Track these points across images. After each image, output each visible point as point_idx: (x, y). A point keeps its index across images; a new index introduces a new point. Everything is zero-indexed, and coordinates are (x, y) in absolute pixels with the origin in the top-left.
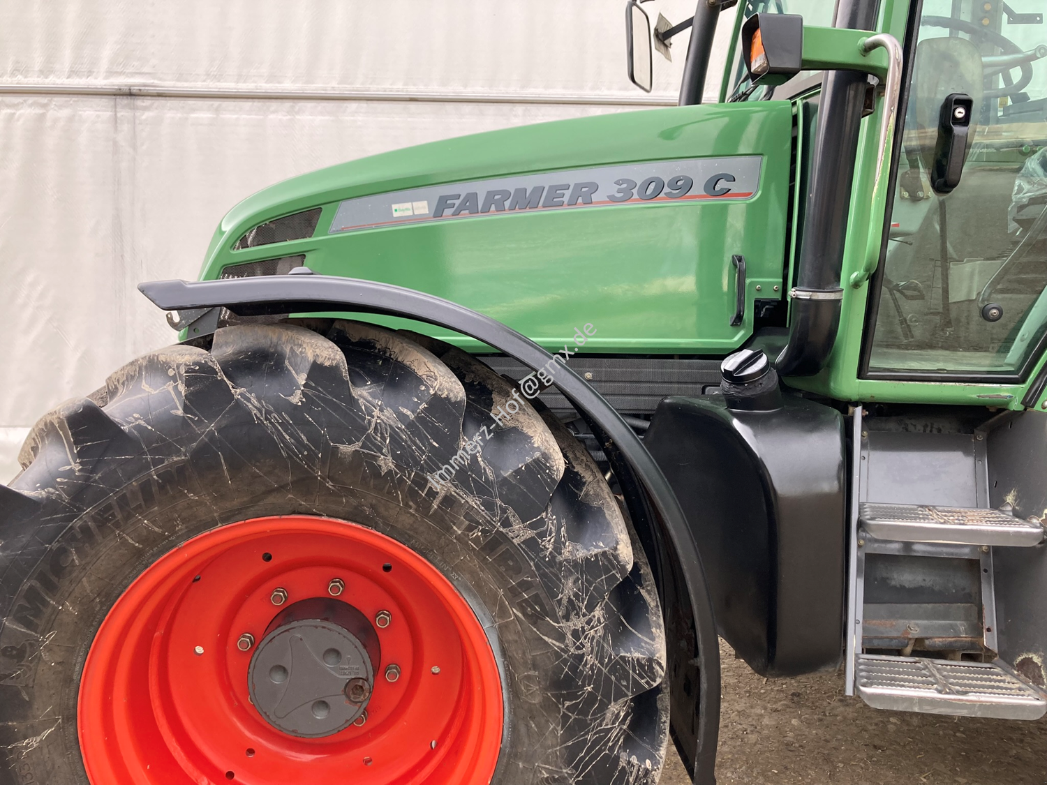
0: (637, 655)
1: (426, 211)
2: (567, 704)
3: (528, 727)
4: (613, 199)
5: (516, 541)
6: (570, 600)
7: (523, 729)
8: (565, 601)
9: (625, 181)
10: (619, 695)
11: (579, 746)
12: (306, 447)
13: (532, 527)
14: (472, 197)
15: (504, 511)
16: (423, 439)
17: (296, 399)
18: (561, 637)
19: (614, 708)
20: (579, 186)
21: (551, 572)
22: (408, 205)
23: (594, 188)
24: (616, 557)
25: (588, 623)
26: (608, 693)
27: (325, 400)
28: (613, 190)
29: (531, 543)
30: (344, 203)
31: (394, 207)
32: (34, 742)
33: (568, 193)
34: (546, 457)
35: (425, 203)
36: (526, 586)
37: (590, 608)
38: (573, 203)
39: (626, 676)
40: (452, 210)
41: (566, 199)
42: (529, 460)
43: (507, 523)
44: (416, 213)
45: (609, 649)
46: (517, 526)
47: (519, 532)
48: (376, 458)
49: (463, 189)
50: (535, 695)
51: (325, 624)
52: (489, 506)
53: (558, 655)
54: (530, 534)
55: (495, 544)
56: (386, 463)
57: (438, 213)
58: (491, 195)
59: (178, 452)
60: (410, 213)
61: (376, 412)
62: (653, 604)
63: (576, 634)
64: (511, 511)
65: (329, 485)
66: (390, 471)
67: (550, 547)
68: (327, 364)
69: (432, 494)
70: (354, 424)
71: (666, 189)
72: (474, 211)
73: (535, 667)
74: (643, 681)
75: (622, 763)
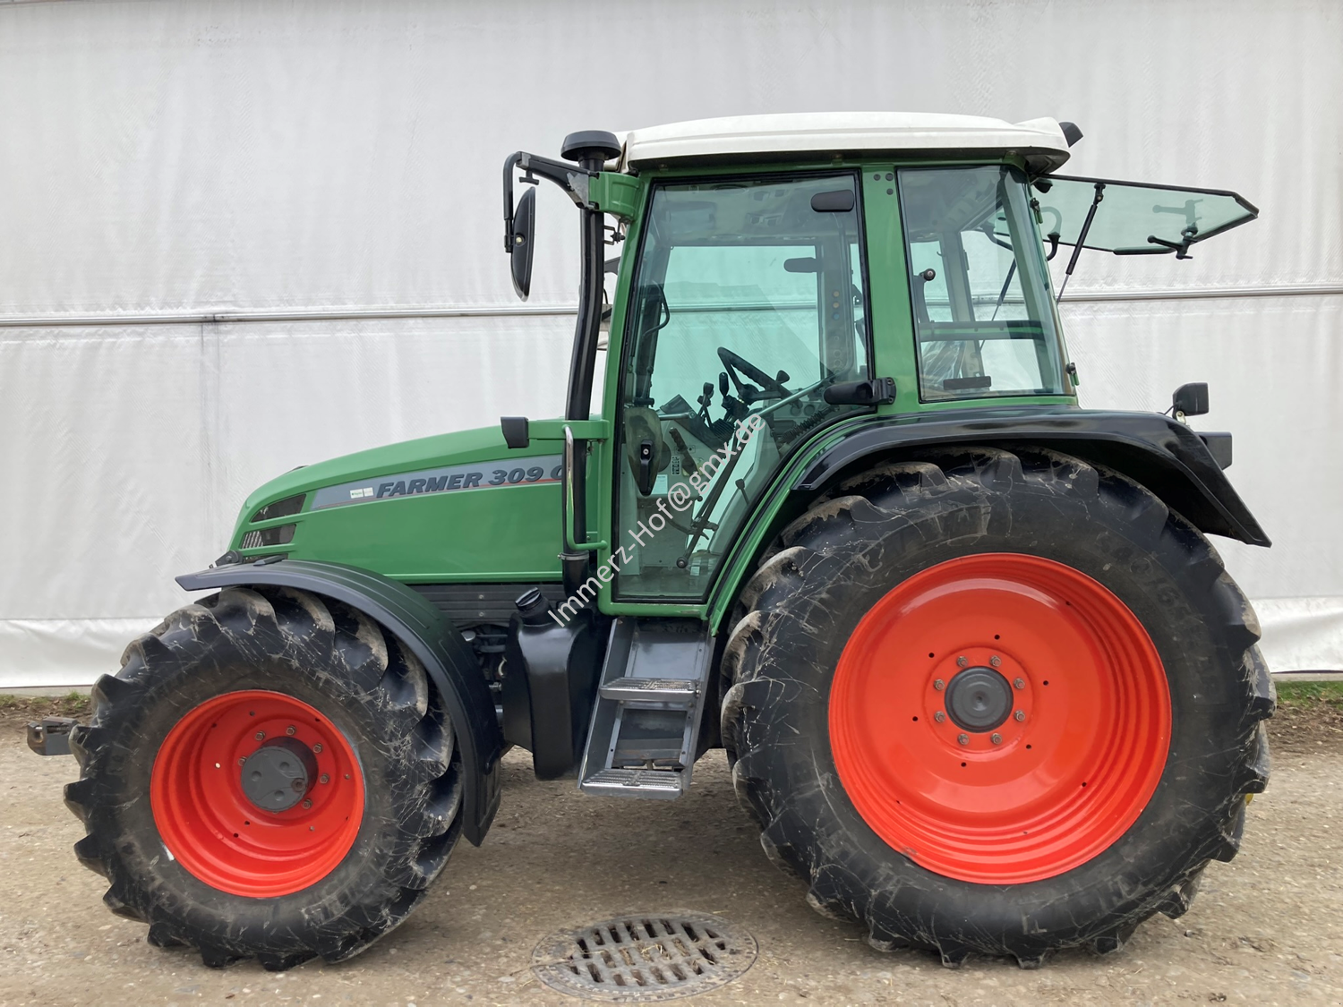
0: (429, 759)
1: (372, 494)
2: (393, 785)
3: (375, 798)
4: (492, 483)
5: (362, 702)
6: (392, 732)
7: (373, 799)
8: (389, 732)
9: (499, 471)
10: (421, 781)
11: (401, 807)
12: (255, 656)
13: (371, 694)
14: (401, 484)
15: (355, 686)
16: (313, 651)
17: (251, 632)
18: (388, 750)
19: (419, 787)
20: (470, 476)
21: (382, 717)
22: (361, 490)
23: (480, 476)
24: (416, 709)
25: (402, 743)
26: (414, 779)
27: (265, 633)
28: (492, 478)
29: (370, 703)
30: (319, 491)
31: (352, 492)
32: (128, 805)
33: (463, 480)
34: (377, 659)
35: (371, 489)
36: (368, 724)
37: (403, 735)
38: (466, 486)
39: (424, 771)
40: (389, 493)
41: (462, 484)
42: (368, 660)
43: (357, 693)
44: (366, 495)
45: (414, 756)
46: (363, 694)
47: (364, 697)
48: (290, 661)
49: (395, 479)
50: (378, 780)
51: (280, 748)
52: (347, 684)
53: (386, 760)
54: (369, 698)
55: (352, 703)
56: (295, 663)
57: (380, 495)
58: (413, 483)
59: (194, 659)
60: (362, 496)
61: (290, 638)
62: (446, 734)
63: (396, 749)
64: (359, 687)
65: (268, 674)
66: (297, 668)
67: (380, 704)
68: (265, 615)
69: (319, 679)
70: (279, 644)
71: (526, 476)
72: (403, 493)
73: (376, 766)
74: (433, 773)
75: (425, 817)
